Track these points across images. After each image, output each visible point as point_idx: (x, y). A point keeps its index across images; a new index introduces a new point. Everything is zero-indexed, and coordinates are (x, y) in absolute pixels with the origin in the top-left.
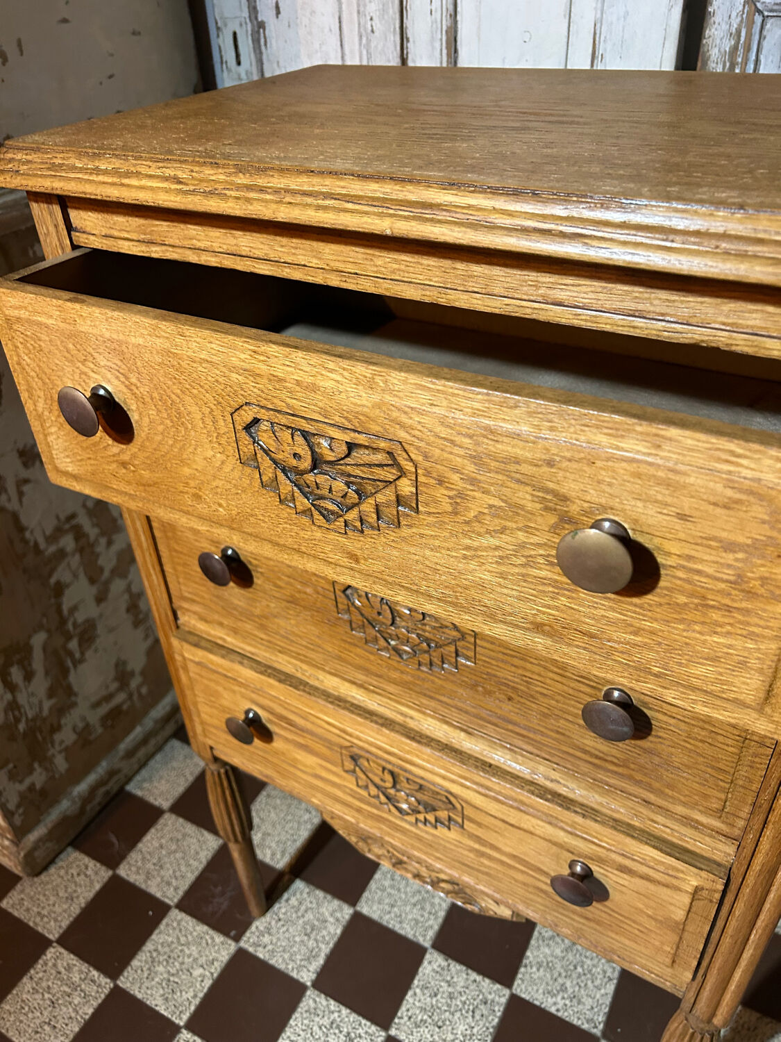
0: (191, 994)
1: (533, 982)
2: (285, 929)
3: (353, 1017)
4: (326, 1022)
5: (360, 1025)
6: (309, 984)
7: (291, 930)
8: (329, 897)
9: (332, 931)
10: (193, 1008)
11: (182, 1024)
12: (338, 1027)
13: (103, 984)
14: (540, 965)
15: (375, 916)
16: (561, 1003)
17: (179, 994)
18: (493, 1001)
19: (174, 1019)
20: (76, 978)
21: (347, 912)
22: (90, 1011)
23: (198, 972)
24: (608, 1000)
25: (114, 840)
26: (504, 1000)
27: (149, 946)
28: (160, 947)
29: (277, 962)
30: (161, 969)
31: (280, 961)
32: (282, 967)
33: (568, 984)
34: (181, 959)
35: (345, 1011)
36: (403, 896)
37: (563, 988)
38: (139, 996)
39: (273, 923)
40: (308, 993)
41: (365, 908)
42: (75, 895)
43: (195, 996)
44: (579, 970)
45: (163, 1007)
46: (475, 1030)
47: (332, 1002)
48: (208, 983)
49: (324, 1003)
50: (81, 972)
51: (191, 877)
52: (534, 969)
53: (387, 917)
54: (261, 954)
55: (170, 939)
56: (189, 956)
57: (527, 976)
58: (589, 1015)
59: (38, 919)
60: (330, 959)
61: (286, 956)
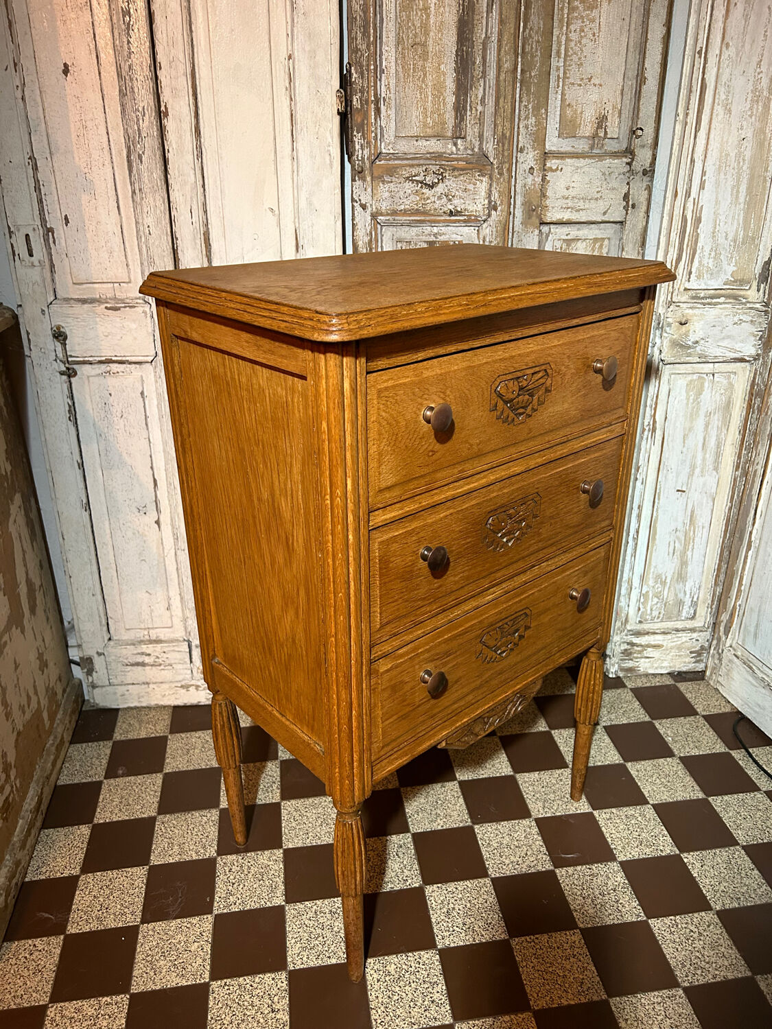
0: (199, 961)
1: (419, 822)
2: (241, 886)
3: (326, 901)
4: (311, 914)
5: (334, 902)
6: (284, 903)
7: (246, 884)
8: (259, 853)
9: (277, 868)
10: (208, 967)
11: (207, 980)
12: (321, 912)
13: (119, 1000)
14: (418, 813)
15: (300, 845)
16: (442, 823)
17: (190, 967)
18: (404, 843)
19: (198, 981)
20: (91, 1011)
21: (279, 853)
22: (123, 1021)
23: (194, 947)
24: (464, 807)
25: (47, 915)
26: (410, 839)
27: (139, 957)
28: (150, 952)
29: (251, 905)
30: (162, 963)
31: (253, 904)
32: (257, 906)
33: (439, 812)
34: (174, 948)
35: (319, 902)
36: (310, 825)
37: (438, 815)
38: (158, 987)
39: (230, 888)
40: (287, 908)
41: (289, 844)
42: (40, 967)
43: (204, 960)
44: (439, 802)
45: (184, 981)
46: (405, 862)
47: (307, 903)
48: (208, 948)
49: (302, 906)
50: (92, 1006)
51: (140, 901)
52: (416, 816)
53: (308, 841)
54: (235, 909)
55: (154, 943)
56: (180, 942)
57: (414, 821)
58: (460, 819)
59: (18, 1001)
60: (286, 883)
61: (255, 899)
